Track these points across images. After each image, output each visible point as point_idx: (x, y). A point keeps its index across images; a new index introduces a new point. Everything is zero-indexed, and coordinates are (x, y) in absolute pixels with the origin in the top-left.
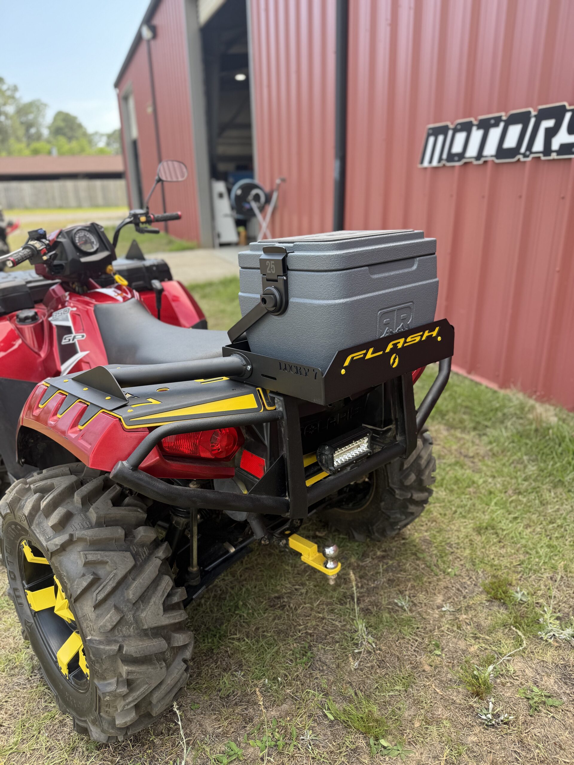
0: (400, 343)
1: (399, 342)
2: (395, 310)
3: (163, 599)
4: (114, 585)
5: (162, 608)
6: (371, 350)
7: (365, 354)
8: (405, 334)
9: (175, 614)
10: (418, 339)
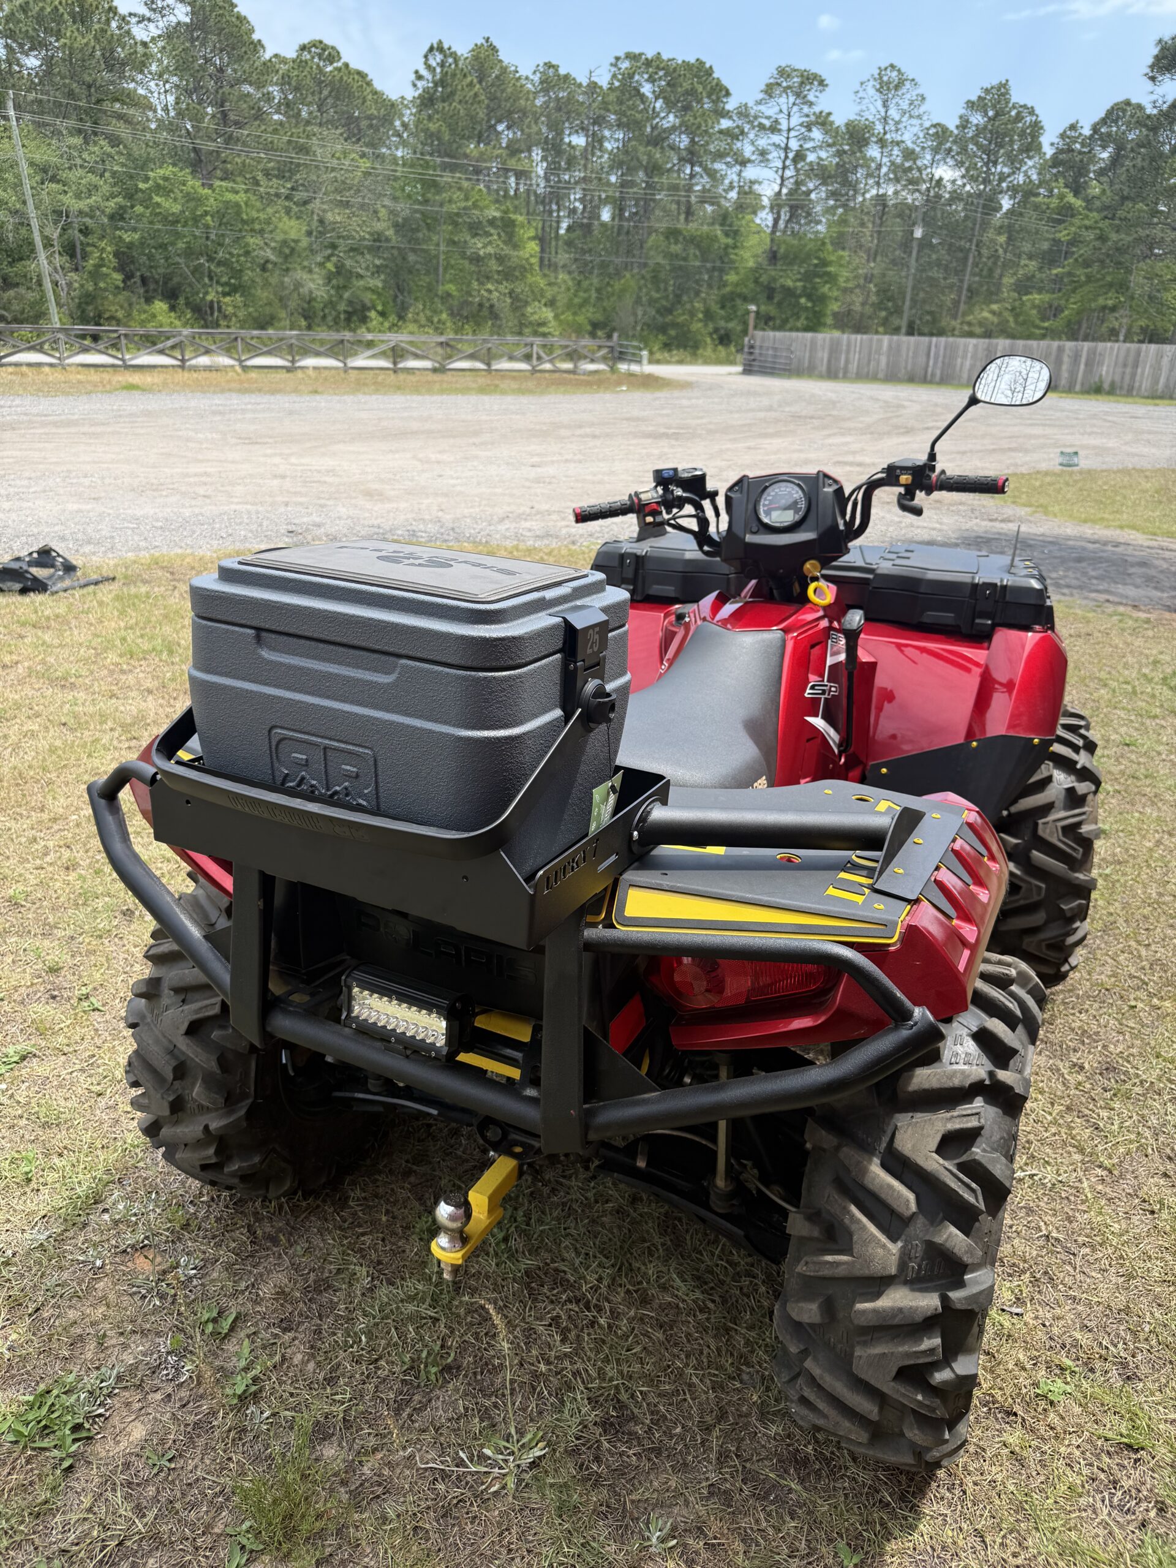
2: (318, 746)
3: (195, 1018)
5: (186, 1025)
9: (202, 1053)
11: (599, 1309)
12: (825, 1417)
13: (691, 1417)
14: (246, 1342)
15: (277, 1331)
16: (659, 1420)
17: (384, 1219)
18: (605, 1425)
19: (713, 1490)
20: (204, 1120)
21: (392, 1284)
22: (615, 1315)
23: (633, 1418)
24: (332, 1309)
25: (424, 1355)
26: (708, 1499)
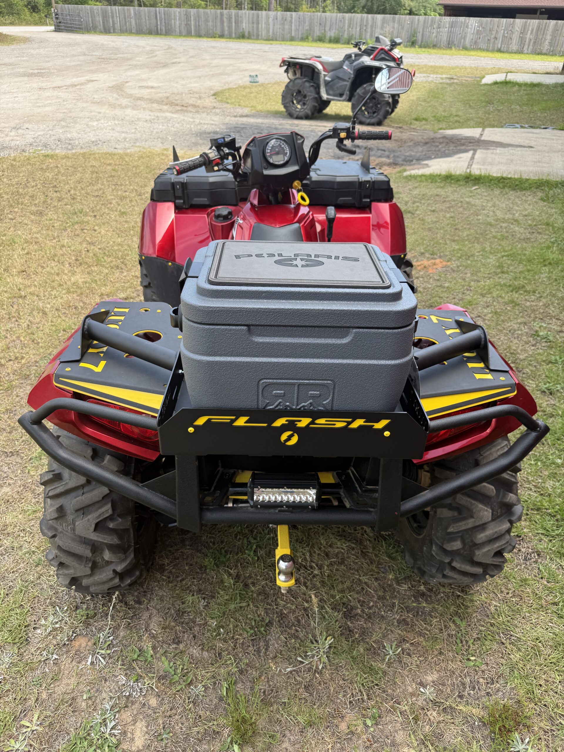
0: (304, 422)
1: (300, 421)
2: (294, 384)
3: (97, 521)
4: (63, 490)
5: (93, 526)
6: (246, 418)
7: (233, 421)
8: (315, 415)
9: (105, 536)
10: (340, 424)
11: (311, 567)
12: (455, 579)
13: (374, 597)
14: (163, 658)
15: (174, 646)
16: (362, 603)
17: (187, 568)
18: (345, 616)
19: (399, 622)
20: (112, 567)
21: (214, 597)
22: (320, 567)
23: (352, 608)
24: (194, 622)
25: (253, 624)
26: (399, 626)
